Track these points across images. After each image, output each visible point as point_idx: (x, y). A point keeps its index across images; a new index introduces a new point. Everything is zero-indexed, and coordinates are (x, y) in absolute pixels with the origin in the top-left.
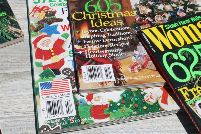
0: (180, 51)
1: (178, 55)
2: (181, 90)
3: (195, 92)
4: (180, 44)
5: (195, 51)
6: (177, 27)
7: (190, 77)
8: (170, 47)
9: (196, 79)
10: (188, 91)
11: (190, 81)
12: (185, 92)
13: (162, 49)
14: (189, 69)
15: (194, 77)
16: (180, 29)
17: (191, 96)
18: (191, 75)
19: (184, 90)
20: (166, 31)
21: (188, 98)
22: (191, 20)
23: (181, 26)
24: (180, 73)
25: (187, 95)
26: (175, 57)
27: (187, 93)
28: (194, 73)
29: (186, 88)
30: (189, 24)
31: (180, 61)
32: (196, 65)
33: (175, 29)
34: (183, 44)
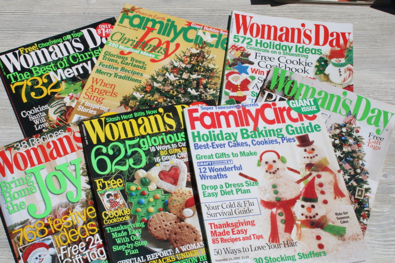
0: (111, 145)
1: (107, 149)
2: (97, 181)
3: (108, 184)
4: (113, 137)
5: (125, 146)
6: (118, 121)
7: (110, 170)
8: (103, 140)
9: (115, 173)
10: (103, 182)
11: (108, 174)
12: (99, 183)
13: (95, 142)
14: (112, 163)
15: (113, 171)
16: (120, 124)
17: (104, 187)
18: (112, 169)
19: (99, 182)
20: (106, 123)
21: (101, 188)
22: (133, 115)
23: (121, 120)
24: (102, 165)
25: (100, 186)
26: (104, 151)
27: (101, 184)
28: (115, 168)
29: (102, 180)
30: (132, 118)
31: (107, 155)
32: (121, 160)
33: (115, 122)
34: (116, 137)
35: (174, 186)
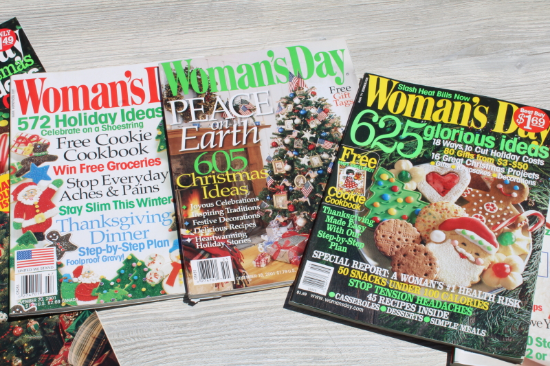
0: (387, 117)
1: (379, 119)
2: (346, 149)
3: (357, 158)
4: (395, 109)
5: (403, 127)
6: (412, 93)
7: (369, 143)
8: (380, 107)
9: (373, 149)
10: (352, 153)
11: (364, 147)
12: (347, 152)
13: (370, 104)
14: (375, 137)
15: (372, 147)
16: (412, 98)
17: (350, 159)
18: (371, 143)
19: (348, 151)
20: (396, 89)
21: (345, 158)
22: (436, 94)
23: (417, 94)
24: (363, 134)
25: (346, 156)
26: (375, 119)
27: (348, 155)
28: (376, 143)
29: (352, 150)
30: (431, 96)
31: (376, 125)
32: (389, 139)
33: (407, 93)
34: (399, 111)
35: (439, 196)
